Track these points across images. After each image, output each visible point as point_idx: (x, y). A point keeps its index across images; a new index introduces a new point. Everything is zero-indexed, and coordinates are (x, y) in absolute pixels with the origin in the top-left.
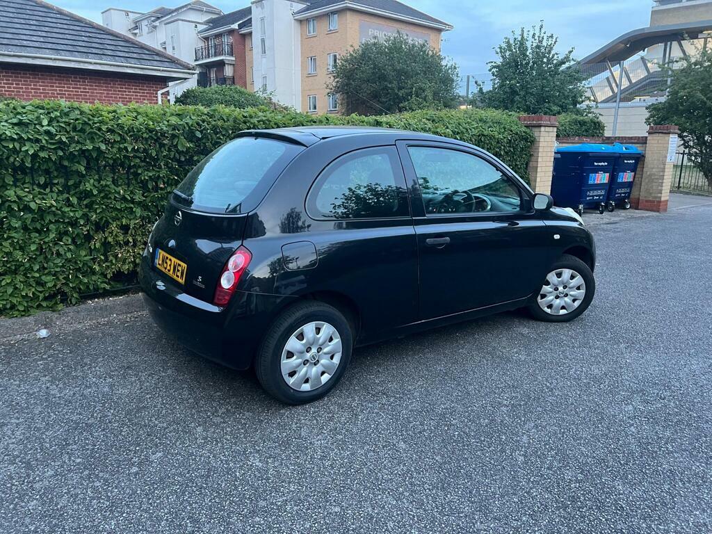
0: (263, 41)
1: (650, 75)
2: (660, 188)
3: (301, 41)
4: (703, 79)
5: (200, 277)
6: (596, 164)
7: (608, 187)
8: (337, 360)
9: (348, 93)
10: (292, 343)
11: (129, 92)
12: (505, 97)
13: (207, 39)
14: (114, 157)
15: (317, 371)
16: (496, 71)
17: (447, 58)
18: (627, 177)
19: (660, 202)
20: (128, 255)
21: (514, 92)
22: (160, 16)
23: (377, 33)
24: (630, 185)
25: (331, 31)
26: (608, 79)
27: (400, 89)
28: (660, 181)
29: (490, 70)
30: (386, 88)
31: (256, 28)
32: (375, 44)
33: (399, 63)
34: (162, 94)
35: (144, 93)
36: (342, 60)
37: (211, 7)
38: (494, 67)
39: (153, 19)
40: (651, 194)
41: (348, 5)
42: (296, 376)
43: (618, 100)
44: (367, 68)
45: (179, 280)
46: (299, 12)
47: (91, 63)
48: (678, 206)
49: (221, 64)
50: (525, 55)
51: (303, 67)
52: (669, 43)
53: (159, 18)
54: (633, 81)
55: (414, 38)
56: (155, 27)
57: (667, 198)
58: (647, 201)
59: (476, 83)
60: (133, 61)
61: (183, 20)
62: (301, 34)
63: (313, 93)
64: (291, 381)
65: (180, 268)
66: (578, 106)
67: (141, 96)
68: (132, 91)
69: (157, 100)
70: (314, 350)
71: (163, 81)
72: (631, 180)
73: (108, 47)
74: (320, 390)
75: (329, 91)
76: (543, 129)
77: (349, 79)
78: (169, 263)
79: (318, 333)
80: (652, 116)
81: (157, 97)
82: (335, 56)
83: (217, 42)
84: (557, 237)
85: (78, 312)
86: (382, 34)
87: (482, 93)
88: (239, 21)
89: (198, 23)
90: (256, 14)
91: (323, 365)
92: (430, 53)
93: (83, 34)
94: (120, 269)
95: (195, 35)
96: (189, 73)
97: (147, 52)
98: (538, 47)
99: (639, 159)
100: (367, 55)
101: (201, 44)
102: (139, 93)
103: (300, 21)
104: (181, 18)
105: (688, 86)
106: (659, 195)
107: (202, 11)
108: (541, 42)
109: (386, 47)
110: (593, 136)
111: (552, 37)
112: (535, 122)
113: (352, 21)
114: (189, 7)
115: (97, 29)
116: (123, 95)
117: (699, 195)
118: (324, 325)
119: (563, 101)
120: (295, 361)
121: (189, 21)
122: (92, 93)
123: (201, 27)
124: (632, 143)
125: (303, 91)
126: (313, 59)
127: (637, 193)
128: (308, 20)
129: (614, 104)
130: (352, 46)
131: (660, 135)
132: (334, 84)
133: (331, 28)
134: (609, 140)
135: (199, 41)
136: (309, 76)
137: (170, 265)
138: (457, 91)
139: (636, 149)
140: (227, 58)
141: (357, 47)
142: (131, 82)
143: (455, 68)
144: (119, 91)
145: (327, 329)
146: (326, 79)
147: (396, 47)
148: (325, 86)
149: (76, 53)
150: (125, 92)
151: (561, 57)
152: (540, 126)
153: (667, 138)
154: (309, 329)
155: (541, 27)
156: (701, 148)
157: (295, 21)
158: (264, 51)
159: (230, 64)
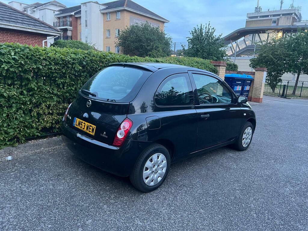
0: (86, 21)
1: (247, 47)
2: (260, 93)
3: (104, 22)
4: (272, 50)
5: (105, 132)
6: (237, 82)
7: (241, 92)
8: (164, 171)
9: (124, 46)
10: (148, 164)
11: (29, 40)
12: (194, 52)
13: (59, 18)
14: (46, 72)
15: (157, 176)
16: (190, 41)
17: (167, 34)
18: (247, 88)
19: (260, 99)
20: (49, 119)
21: (198, 51)
22: (37, 6)
23: (137, 21)
24: (248, 91)
25: (117, 19)
26: (231, 47)
27: (148, 46)
28: (260, 90)
29: (188, 41)
30: (142, 45)
31: (83, 14)
32: (137, 26)
33: (147, 35)
34: (44, 42)
35: (36, 41)
36: (122, 32)
37: (61, 4)
38: (189, 39)
39: (33, 7)
40: (256, 95)
41: (125, 8)
42: (148, 179)
43: (235, 56)
44: (133, 36)
45: (91, 133)
46: (103, 10)
47: (11, 26)
48: (266, 100)
49: (66, 30)
50: (202, 35)
51: (104, 34)
52: (254, 34)
53: (36, 7)
54: (241, 49)
55: (153, 25)
56: (34, 11)
57: (262, 97)
58: (255, 98)
59: (182, 46)
60: (32, 26)
61: (48, 9)
62: (104, 20)
63: (108, 45)
64: (146, 181)
65: (91, 127)
66: (224, 58)
67: (34, 42)
69: (42, 45)
70: (156, 167)
71: (45, 36)
72: (249, 89)
73: (20, 19)
74: (157, 185)
75: (116, 45)
76: (221, 67)
77: (125, 41)
78: (83, 125)
79: (158, 159)
80: (251, 64)
81: (42, 43)
82: (119, 30)
83: (64, 20)
84: (245, 114)
85: (25, 147)
86: (140, 22)
87: (185, 50)
88: (75, 11)
89: (55, 11)
90: (83, 9)
91: (159, 173)
92: (160, 32)
93: (7, 12)
94: (45, 126)
95: (54, 16)
96: (58, 33)
97: (38, 22)
98: (208, 32)
99: (252, 81)
100: (133, 30)
101: (56, 20)
102: (34, 41)
103: (103, 14)
105: (266, 52)
106: (259, 96)
107: (57, 5)
108: (209, 30)
109: (141, 28)
110: (234, 71)
111: (213, 29)
112: (217, 64)
113: (127, 16)
114: (51, 3)
115: (14, 10)
116: (26, 41)
117: (271, 96)
118: (160, 154)
119: (218, 55)
120: (148, 172)
121: (51, 10)
122: (11, 40)
123: (57, 13)
124: (249, 74)
125: (104, 44)
126: (109, 31)
127: (251, 95)
128: (107, 13)
129: (234, 58)
130: (126, 26)
131: (260, 71)
132: (118, 42)
133: (117, 18)
134: (240, 73)
135: (55, 19)
136: (107, 38)
137: (84, 126)
138: (171, 49)
139: (251, 77)
140: (69, 27)
141: (129, 27)
142: (30, 36)
143: (171, 39)
144: (24, 39)
145: (162, 156)
146: (114, 40)
147: (146, 28)
148: (114, 43)
149: (4, 21)
151: (216, 37)
152: (220, 66)
153: (263, 73)
154: (155, 156)
155: (209, 24)
156: (270, 77)
157: (101, 14)
158: (86, 26)
159: (70, 30)
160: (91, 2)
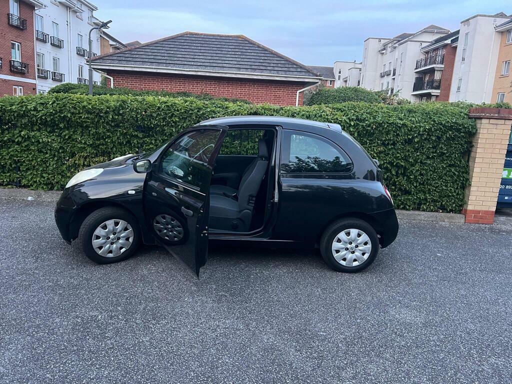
0: (464, 51)
3: (500, 48)
13: (427, 53)
22: (400, 39)
31: (460, 42)
34: (300, 93)
35: (289, 92)
37: (441, 29)
39: (395, 42)
46: (500, 26)
49: (432, 71)
51: (498, 69)
53: (399, 41)
56: (395, 48)
61: (412, 41)
62: (501, 43)
63: (502, 91)
67: (286, 94)
68: (281, 92)
69: (296, 96)
83: (434, 54)
88: (453, 37)
89: (423, 42)
90: (462, 34)
95: (420, 50)
96: (317, 79)
101: (423, 57)
102: (286, 92)
103: (502, 33)
104: (415, 40)
107: (434, 33)
114: (425, 30)
116: (275, 94)
121: (416, 41)
123: (424, 45)
125: (494, 89)
126: (507, 63)
128: (508, 31)
135: (421, 54)
136: (502, 76)
140: (437, 66)
150: (277, 92)
157: (496, 33)
158: (463, 59)
159: (439, 70)
160: (477, 16)
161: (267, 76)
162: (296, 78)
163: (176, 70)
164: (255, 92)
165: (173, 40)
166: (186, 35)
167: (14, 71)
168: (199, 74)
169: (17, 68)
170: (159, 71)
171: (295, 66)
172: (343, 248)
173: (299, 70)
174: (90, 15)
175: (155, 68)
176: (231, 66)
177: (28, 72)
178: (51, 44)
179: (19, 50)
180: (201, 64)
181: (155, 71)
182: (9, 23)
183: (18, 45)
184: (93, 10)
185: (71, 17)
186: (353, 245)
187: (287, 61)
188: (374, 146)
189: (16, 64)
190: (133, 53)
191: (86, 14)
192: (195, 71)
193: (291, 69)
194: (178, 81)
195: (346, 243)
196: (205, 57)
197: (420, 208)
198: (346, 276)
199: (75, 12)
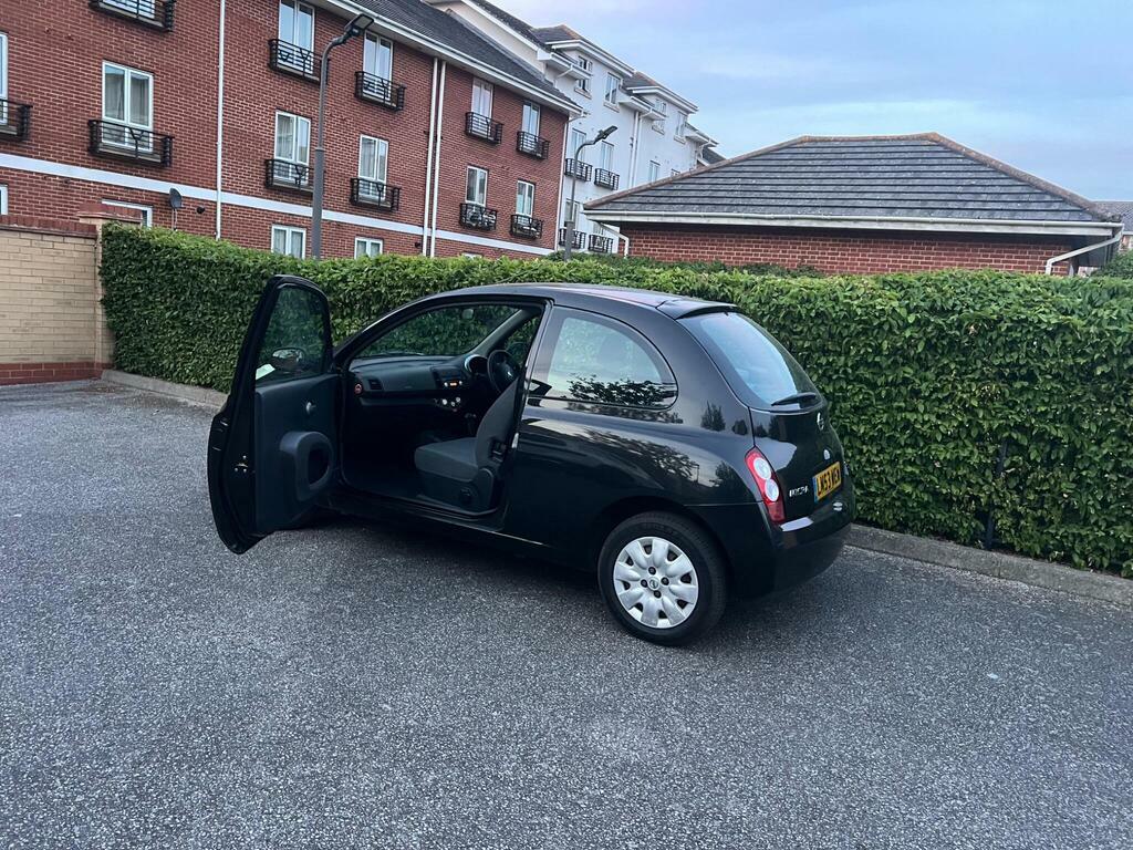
35: (1023, 263)
73: (984, 197)
102: (1015, 262)
142: (1004, 247)
150: (990, 261)
161: (960, 223)
162: (1041, 226)
163: (746, 218)
164: (931, 263)
165: (769, 157)
166: (802, 142)
167: (517, 234)
168: (796, 224)
169: (522, 229)
170: (713, 221)
171: (1048, 198)
172: (637, 580)
173: (1056, 206)
174: (681, 123)
175: (705, 216)
176: (874, 203)
177: (541, 235)
178: (595, 183)
179: (530, 195)
180: (806, 202)
181: (704, 221)
182: (517, 149)
183: (530, 188)
184: (688, 112)
185: (641, 127)
186: (658, 576)
187: (1030, 185)
188: (973, 380)
189: (522, 222)
190: (675, 187)
191: (672, 119)
192: (787, 219)
193: (1034, 206)
194: (754, 242)
195: (644, 569)
196: (822, 188)
197: (1121, 568)
198: (636, 645)
199: (650, 119)
